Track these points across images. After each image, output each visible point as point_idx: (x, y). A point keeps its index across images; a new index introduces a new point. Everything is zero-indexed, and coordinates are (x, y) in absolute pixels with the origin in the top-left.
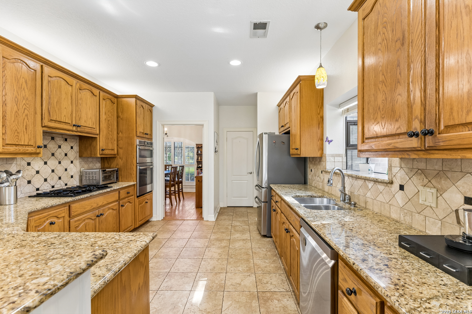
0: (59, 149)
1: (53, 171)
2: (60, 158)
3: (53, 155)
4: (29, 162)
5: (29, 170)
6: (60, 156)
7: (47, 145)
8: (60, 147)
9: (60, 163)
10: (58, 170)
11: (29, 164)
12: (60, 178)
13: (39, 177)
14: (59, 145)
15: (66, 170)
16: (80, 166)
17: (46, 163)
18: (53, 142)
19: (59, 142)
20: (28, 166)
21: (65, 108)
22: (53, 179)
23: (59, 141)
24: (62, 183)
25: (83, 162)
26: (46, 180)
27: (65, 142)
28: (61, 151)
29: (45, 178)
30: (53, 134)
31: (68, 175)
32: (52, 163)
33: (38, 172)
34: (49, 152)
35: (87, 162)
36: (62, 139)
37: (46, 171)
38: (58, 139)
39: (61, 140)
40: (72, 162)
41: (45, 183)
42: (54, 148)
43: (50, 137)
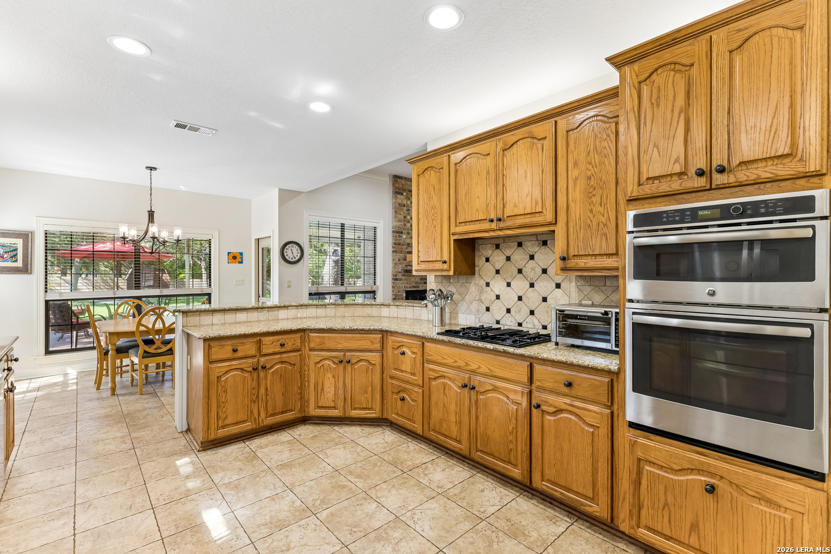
0: (530, 261)
1: (520, 298)
2: (532, 276)
3: (520, 271)
4: (488, 281)
5: (488, 293)
6: (532, 273)
7: (511, 257)
8: (532, 257)
9: (532, 285)
10: (529, 298)
11: (488, 285)
12: (532, 313)
13: (499, 304)
14: (531, 254)
15: (545, 300)
16: (579, 295)
17: (509, 285)
18: (520, 250)
19: (530, 250)
20: (487, 287)
21: (478, 197)
22: (520, 312)
23: (530, 247)
24: (536, 321)
25: (588, 289)
26: (508, 311)
27: (544, 247)
28: (534, 265)
29: (508, 307)
30: (521, 237)
31: (548, 310)
32: (520, 285)
33: (498, 297)
34: (513, 267)
35: (603, 288)
36: (537, 243)
37: (510, 297)
38: (529, 244)
39: (535, 245)
40: (558, 286)
41: (508, 315)
42: (522, 260)
43: (516, 244)
